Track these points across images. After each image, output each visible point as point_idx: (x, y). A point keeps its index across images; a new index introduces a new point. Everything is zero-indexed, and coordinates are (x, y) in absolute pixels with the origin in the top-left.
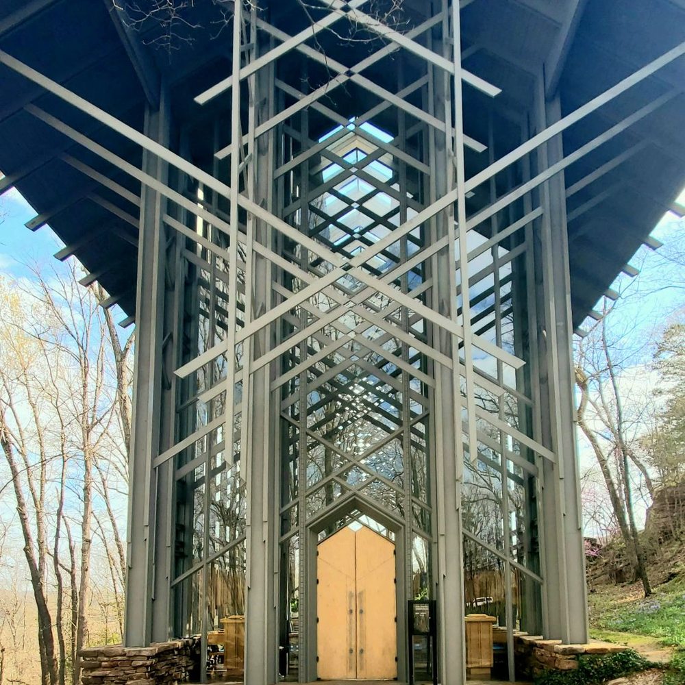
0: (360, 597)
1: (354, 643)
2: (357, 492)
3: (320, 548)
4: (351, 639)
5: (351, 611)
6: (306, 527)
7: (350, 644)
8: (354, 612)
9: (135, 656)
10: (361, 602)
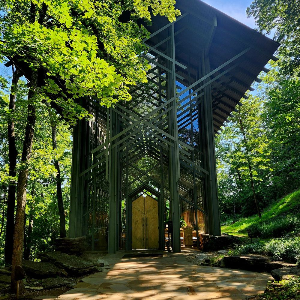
0: (146, 220)
1: (144, 236)
2: (146, 184)
3: (133, 203)
4: (143, 235)
5: (143, 225)
6: (128, 196)
7: (143, 237)
8: (144, 226)
9: (73, 241)
10: (147, 222)
